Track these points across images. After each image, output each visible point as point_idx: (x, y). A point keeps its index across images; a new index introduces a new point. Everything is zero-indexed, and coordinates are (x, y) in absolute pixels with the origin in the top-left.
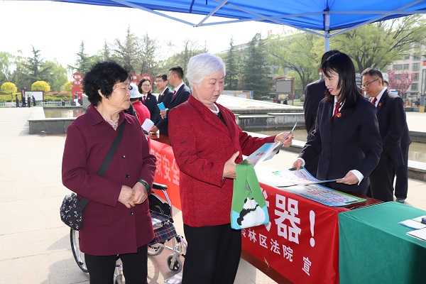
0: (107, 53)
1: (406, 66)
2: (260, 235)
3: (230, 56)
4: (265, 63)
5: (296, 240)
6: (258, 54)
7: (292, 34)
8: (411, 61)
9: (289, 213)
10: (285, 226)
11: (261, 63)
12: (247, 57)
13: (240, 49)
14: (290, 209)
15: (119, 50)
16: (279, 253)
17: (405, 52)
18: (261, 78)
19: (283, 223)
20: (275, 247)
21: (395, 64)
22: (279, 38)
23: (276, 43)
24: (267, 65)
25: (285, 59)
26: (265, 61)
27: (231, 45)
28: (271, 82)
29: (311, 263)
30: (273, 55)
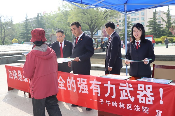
2: (127, 104)
3: (26, 24)
5: (151, 103)
6: (40, 23)
9: (147, 92)
10: (144, 98)
13: (30, 21)
14: (147, 89)
16: (140, 111)
19: (142, 96)
20: (138, 108)
22: (50, 15)
23: (49, 18)
24: (45, 28)
25: (54, 25)
26: (45, 27)
27: (26, 19)
28: (48, 37)
29: (162, 112)
30: (48, 23)
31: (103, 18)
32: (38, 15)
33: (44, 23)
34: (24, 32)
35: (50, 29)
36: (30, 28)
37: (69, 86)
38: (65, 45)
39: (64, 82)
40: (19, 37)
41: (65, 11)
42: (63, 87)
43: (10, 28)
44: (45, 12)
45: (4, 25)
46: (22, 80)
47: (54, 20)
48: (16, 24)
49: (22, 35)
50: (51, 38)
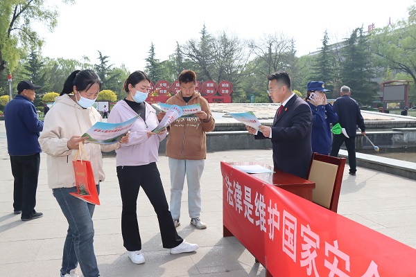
0: (179, 58)
3: (324, 57)
4: (367, 65)
6: (358, 54)
7: (404, 27)
11: (362, 65)
12: (344, 59)
13: (334, 49)
15: (193, 54)
18: (362, 83)
22: (386, 32)
23: (381, 39)
24: (370, 66)
25: (394, 58)
26: (368, 63)
27: (324, 44)
28: (374, 88)
30: (378, 54)
32: (354, 35)
33: (367, 53)
34: (318, 75)
35: (382, 69)
36: (332, 67)
43: (288, 67)
44: (373, 25)
45: (276, 59)
46: (252, 221)
47: (394, 45)
48: (302, 57)
50: (383, 90)
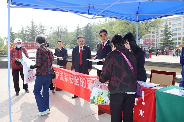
0: (22, 32)
1: (150, 36)
3: (78, 33)
4: (92, 36)
6: (89, 32)
7: (103, 23)
8: (151, 34)
11: (91, 36)
12: (85, 33)
13: (81, 30)
15: (29, 31)
17: (149, 30)
18: (91, 42)
21: (146, 35)
22: (98, 25)
23: (97, 27)
24: (93, 36)
27: (78, 28)
28: (95, 44)
29: (144, 112)
30: (96, 32)
31: (144, 28)
32: (88, 25)
33: (92, 32)
34: (75, 39)
35: (97, 37)
37: (82, 83)
38: (84, 50)
39: (79, 79)
40: (71, 44)
41: (111, 21)
42: (78, 83)
43: (65, 36)
44: (94, 22)
45: (60, 33)
49: (73, 42)
